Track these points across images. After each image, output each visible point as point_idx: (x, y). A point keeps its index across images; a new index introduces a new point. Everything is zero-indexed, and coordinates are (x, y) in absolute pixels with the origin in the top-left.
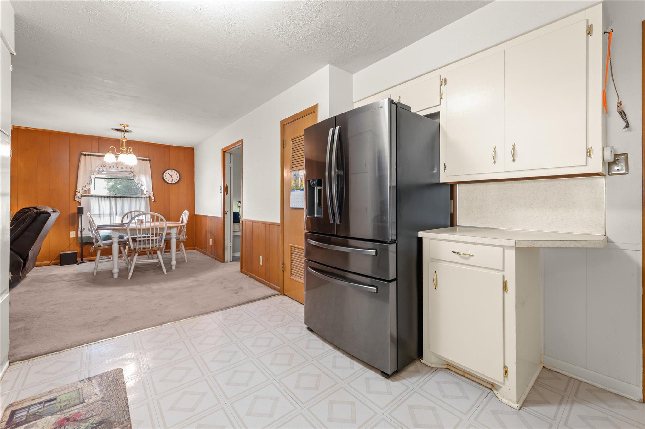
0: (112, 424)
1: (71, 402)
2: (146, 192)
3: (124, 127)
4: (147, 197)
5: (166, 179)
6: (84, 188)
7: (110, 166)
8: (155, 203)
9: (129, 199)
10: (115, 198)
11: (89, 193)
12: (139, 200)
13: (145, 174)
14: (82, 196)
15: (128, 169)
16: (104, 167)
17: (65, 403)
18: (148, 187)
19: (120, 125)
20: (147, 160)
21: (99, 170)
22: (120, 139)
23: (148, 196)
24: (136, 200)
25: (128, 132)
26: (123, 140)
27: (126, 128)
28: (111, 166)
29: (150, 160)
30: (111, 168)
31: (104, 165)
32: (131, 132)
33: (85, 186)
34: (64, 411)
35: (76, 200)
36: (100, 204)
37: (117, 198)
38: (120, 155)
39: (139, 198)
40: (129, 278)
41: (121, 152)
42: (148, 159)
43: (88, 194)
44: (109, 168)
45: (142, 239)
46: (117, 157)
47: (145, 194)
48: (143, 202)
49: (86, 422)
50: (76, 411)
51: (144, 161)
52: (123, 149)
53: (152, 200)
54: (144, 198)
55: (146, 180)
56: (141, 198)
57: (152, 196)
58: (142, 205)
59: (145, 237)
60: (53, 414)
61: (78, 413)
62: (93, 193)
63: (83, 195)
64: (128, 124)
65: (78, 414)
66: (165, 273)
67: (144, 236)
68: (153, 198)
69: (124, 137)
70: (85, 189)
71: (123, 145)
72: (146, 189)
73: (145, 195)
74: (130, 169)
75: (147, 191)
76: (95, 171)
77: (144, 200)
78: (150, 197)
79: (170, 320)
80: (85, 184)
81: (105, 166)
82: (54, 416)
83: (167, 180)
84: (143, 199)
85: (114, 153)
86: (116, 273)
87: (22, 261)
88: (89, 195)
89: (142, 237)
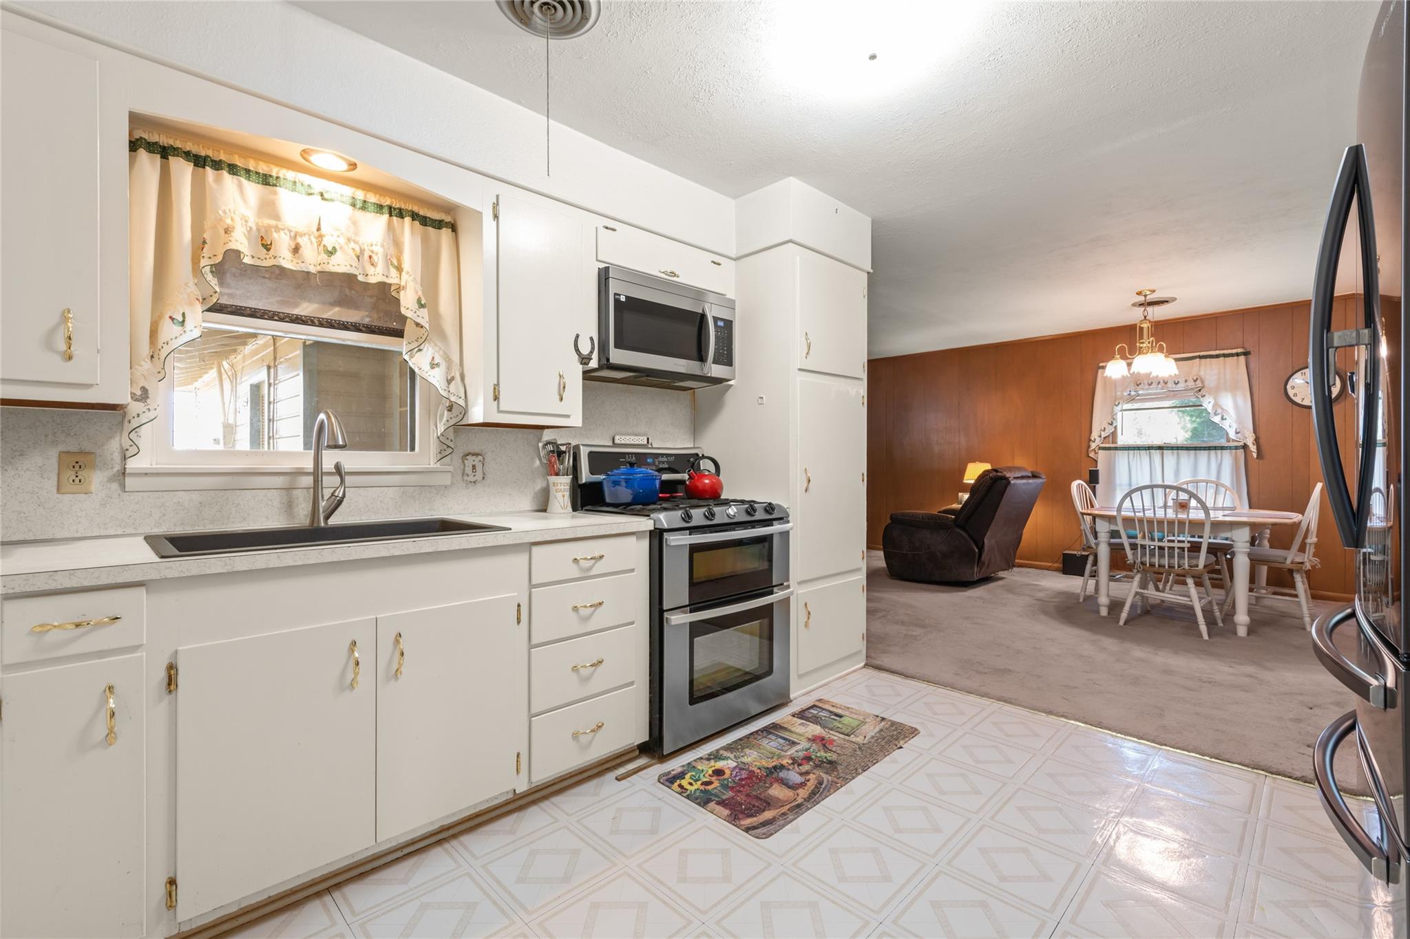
0: (833, 771)
1: (844, 729)
2: (1237, 433)
3: (1145, 296)
4: (1236, 448)
5: (1295, 395)
6: (1103, 433)
7: (1150, 382)
8: (1261, 461)
9: (1192, 452)
10: (1161, 451)
11: (1114, 441)
12: (1216, 454)
13: (1233, 388)
14: (1100, 448)
15: (1189, 384)
16: (1138, 385)
17: (840, 726)
18: (1239, 421)
19: (1137, 294)
20: (1238, 355)
21: (1129, 394)
22: (1136, 324)
23: (1241, 444)
24: (1209, 454)
25: (1167, 302)
26: (1142, 326)
27: (1148, 297)
28: (1152, 383)
29: (1246, 354)
30: (1151, 387)
31: (1138, 383)
32: (1174, 299)
33: (1105, 428)
34: (831, 732)
35: (1090, 455)
36: (1131, 463)
37: (1165, 451)
38: (1135, 359)
39: (1215, 448)
40: (1122, 622)
41: (1137, 353)
42: (1240, 350)
43: (1113, 443)
44: (1148, 387)
45: (1176, 545)
46: (1129, 365)
47: (1235, 438)
48: (1227, 458)
49: (826, 752)
50: (835, 738)
51: (1231, 358)
52: (1141, 345)
53: (1253, 454)
54: (1230, 448)
55: (1236, 407)
56: (1222, 448)
57: (1250, 441)
58: (1225, 467)
59: (1173, 541)
60: (824, 727)
61: (834, 741)
62: (1122, 440)
63: (1102, 445)
64: (1152, 288)
65: (832, 742)
66: (1206, 637)
67: (1181, 538)
68: (1253, 448)
69: (1145, 317)
70: (1104, 435)
71: (1141, 337)
72: (1235, 426)
73: (1234, 441)
74: (1193, 383)
75: (1238, 431)
76: (1122, 397)
77: (1231, 453)
78: (1245, 447)
79: (1065, 714)
80: (1105, 425)
81: (1140, 384)
82: (822, 730)
83: (1297, 400)
84: (1226, 453)
85: (1124, 357)
86: (1104, 606)
87: (977, 551)
88: (1115, 445)
89: (1176, 541)
